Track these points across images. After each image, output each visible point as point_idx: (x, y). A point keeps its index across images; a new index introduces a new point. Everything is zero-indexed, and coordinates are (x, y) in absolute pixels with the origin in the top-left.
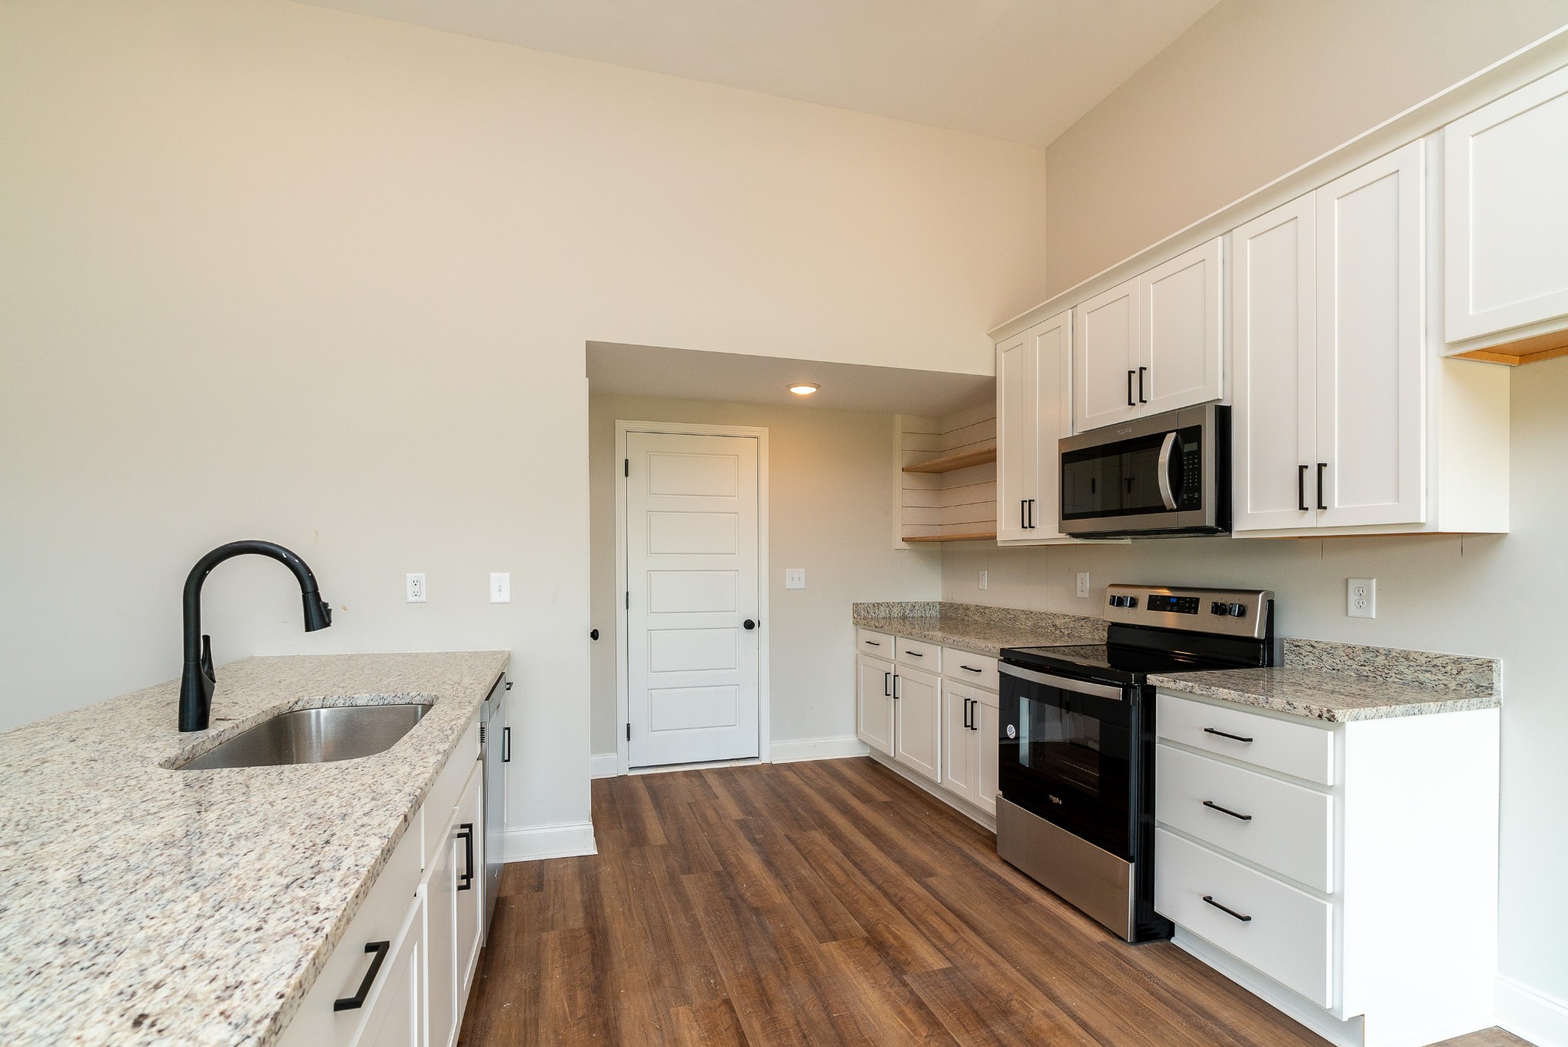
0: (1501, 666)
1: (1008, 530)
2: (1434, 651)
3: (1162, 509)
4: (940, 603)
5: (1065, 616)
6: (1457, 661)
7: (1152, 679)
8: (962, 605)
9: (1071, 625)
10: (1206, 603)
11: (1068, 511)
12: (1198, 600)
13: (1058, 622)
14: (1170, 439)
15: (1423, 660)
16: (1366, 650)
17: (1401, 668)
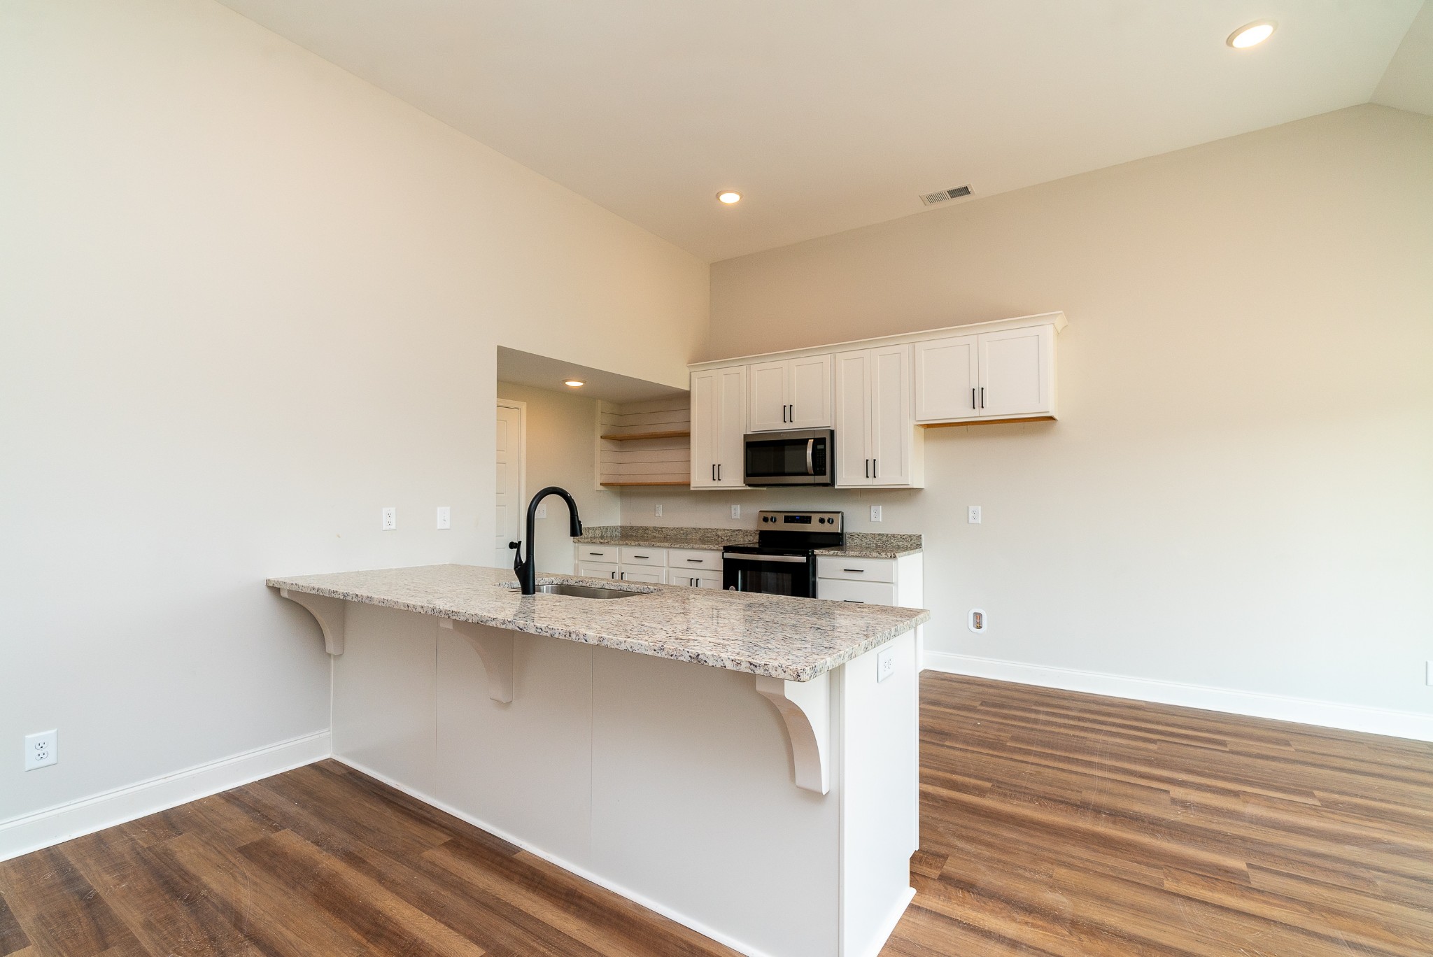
0: (923, 537)
1: (700, 479)
2: (902, 533)
3: (806, 474)
4: (621, 527)
5: (724, 530)
6: (910, 536)
7: (816, 552)
8: (642, 527)
9: (729, 534)
10: (815, 518)
11: (749, 472)
12: (811, 517)
13: (720, 533)
14: (811, 442)
15: (899, 537)
16: (879, 535)
17: (892, 541)
